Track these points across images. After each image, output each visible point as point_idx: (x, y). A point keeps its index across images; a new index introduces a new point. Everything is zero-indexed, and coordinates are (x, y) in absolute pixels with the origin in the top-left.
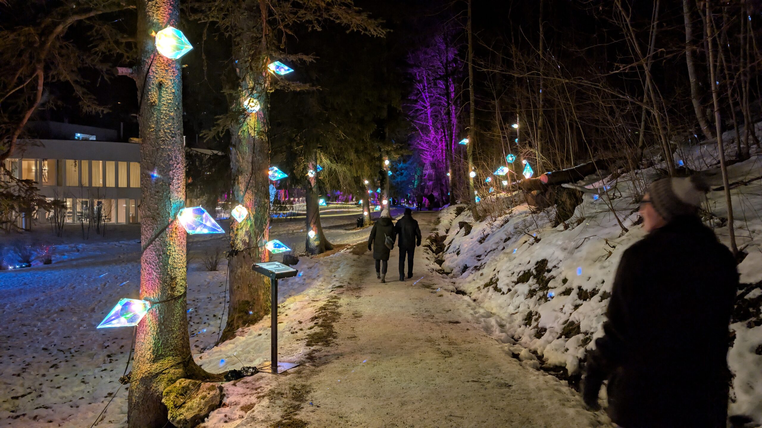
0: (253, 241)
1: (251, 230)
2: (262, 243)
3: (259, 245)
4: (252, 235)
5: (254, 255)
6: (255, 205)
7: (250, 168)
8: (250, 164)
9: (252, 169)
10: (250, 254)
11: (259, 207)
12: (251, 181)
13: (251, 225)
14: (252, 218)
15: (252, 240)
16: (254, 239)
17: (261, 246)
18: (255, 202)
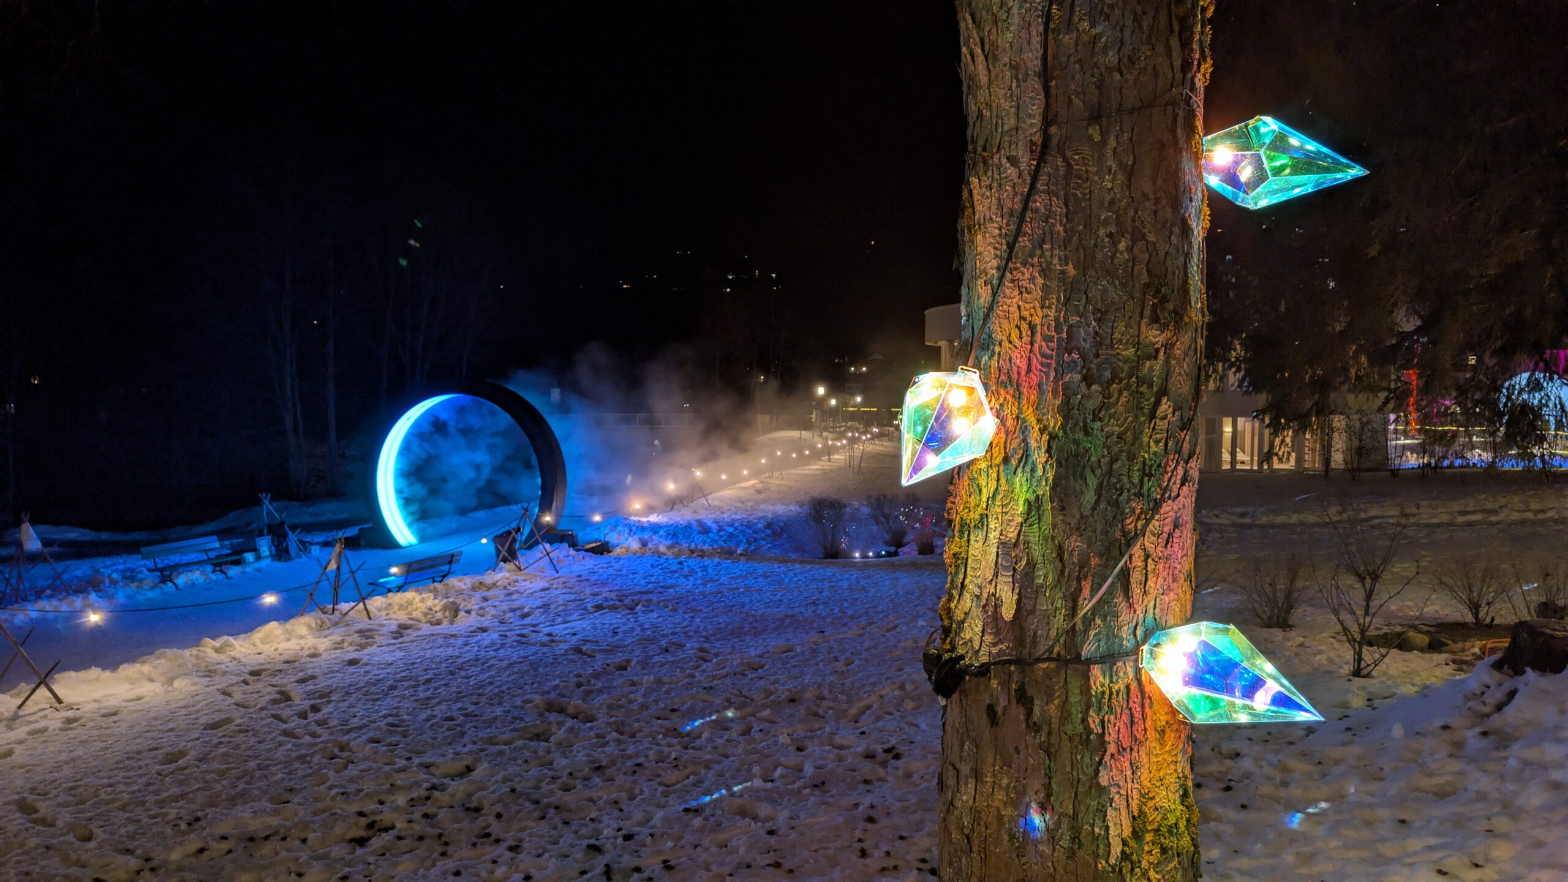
0: (1047, 617)
1: (1034, 535)
2: (1112, 635)
3: (1088, 649)
4: (1045, 575)
5: (1053, 709)
6: (1061, 369)
7: (1035, 109)
8: (1034, 84)
9: (1047, 121)
10: (1023, 698)
11: (1088, 380)
12: (1039, 203)
13: (1033, 507)
14: (1039, 457)
15: (1043, 605)
16: (1052, 602)
17: (1110, 658)
18: (1068, 346)
